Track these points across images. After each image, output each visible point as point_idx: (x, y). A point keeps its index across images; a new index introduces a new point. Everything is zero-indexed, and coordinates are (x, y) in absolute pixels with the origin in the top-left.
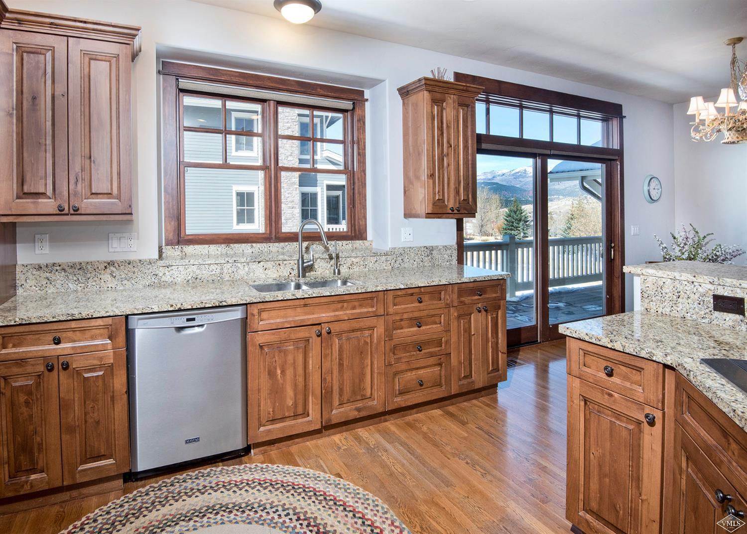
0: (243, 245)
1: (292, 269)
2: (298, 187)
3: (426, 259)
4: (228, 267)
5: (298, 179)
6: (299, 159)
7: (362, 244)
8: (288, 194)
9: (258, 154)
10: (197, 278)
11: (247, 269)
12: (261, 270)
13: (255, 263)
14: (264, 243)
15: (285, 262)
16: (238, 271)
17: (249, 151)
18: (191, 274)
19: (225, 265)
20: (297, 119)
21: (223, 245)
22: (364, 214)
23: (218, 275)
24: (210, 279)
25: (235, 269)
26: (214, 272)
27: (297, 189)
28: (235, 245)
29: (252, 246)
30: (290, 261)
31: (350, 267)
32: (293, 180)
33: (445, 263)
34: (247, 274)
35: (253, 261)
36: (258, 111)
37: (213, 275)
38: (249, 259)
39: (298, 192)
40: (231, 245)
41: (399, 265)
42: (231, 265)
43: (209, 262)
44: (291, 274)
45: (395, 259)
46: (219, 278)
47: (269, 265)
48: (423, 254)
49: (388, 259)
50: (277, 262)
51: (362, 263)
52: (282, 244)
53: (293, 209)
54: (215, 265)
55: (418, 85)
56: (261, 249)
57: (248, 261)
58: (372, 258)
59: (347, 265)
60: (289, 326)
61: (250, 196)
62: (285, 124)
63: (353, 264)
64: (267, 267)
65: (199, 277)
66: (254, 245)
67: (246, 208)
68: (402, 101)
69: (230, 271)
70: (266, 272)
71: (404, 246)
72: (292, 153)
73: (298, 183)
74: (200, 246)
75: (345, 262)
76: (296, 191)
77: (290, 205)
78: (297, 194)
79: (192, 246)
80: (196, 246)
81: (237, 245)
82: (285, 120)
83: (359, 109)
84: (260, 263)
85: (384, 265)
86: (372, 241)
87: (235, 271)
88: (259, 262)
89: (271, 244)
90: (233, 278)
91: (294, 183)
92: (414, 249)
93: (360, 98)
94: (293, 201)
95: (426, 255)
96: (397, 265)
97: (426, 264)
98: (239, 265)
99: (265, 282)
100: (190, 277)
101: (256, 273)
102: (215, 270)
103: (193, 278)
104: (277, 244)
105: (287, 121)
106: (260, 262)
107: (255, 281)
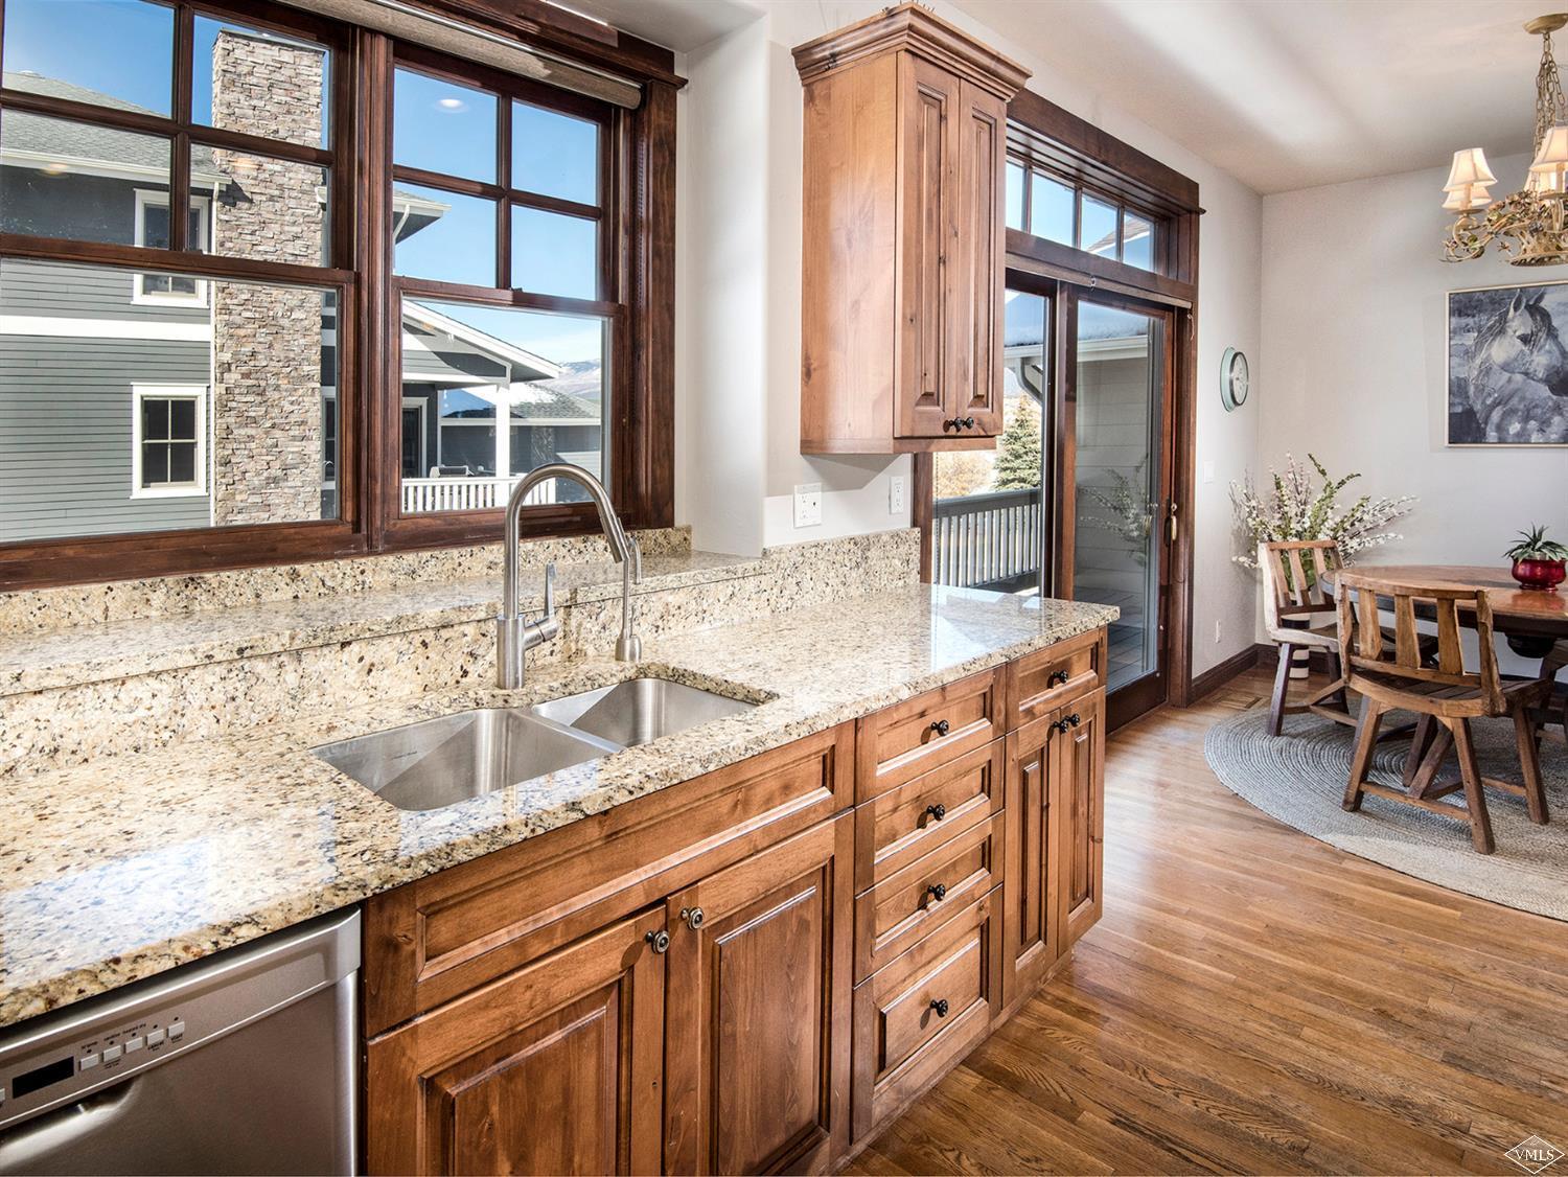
0: (260, 571)
1: (471, 654)
2: (318, 385)
3: (854, 575)
4: (210, 679)
5: (319, 367)
6: (323, 317)
7: (661, 539)
8: (292, 403)
9: (209, 302)
10: (56, 750)
11: (291, 678)
12: (353, 675)
13: (326, 650)
14: (341, 557)
15: (445, 633)
16: (254, 692)
17: (184, 293)
18: (26, 736)
19: (193, 674)
20: (320, 216)
21: (170, 580)
22: (668, 445)
23: (163, 722)
24: (122, 742)
25: (242, 687)
26: (141, 713)
27: (317, 392)
28: (224, 575)
29: (294, 577)
30: (462, 628)
31: (660, 623)
32: (306, 368)
33: (895, 582)
34: (294, 698)
35: (320, 641)
36: (212, 191)
37: (138, 726)
38: (302, 635)
39: (318, 398)
40: (208, 576)
41: (790, 603)
42: (221, 670)
43: (120, 671)
44: (465, 673)
45: (780, 582)
46: (166, 735)
47: (385, 650)
48: (846, 562)
49: (763, 587)
50: (417, 636)
51: (693, 606)
52: (410, 559)
53: (304, 443)
54: (151, 681)
55: (883, 31)
56: (329, 583)
57: (297, 644)
58: (720, 586)
59: (650, 618)
60: (546, 949)
61: (184, 411)
62: (286, 228)
63: (668, 612)
64: (375, 661)
65: (68, 743)
66: (303, 568)
67: (170, 440)
68: (802, 90)
69: (218, 697)
70: (372, 680)
71: (801, 541)
72: (303, 301)
73: (317, 377)
74: (65, 590)
75: (645, 610)
76: (313, 394)
77: (297, 433)
78: (315, 404)
79: (26, 594)
80: (48, 594)
81: (234, 574)
82: (287, 218)
83: (659, 109)
84: (346, 649)
85: (752, 605)
86: (688, 530)
87: (240, 694)
88: (344, 645)
89: (368, 562)
90: (231, 724)
91: (309, 377)
92: (826, 547)
93: (664, 75)
94: (303, 423)
95: (854, 564)
96: (784, 602)
97: (853, 591)
98: (260, 666)
99: (375, 724)
100: (19, 752)
101: (329, 690)
102: (147, 702)
103: (35, 755)
104: (391, 558)
105: (293, 219)
106: (349, 643)
107: (331, 729)
